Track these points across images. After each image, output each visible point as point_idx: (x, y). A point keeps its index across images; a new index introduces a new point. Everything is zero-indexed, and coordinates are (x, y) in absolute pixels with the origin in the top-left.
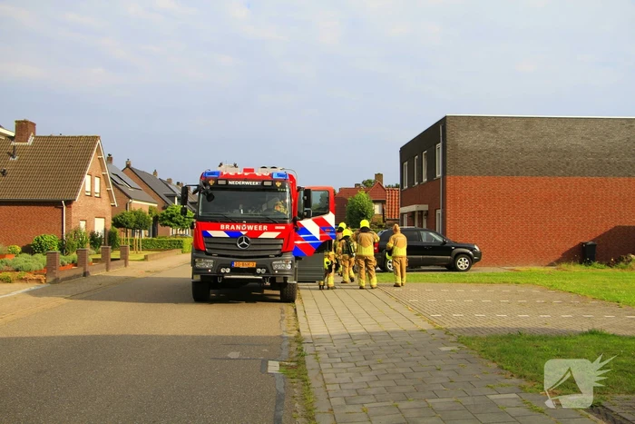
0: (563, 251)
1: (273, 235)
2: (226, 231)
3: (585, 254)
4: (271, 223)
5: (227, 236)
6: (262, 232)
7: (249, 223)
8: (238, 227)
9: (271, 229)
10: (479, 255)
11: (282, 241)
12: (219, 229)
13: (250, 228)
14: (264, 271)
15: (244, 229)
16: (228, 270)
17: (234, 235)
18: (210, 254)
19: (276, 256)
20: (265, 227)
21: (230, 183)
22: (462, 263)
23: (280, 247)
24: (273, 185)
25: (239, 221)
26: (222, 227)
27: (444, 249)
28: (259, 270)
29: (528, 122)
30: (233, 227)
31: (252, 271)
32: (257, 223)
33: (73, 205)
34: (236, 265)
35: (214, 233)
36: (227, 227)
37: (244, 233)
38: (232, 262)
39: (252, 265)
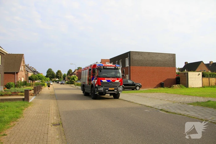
0: (157, 85)
1: (118, 81)
2: (107, 80)
3: (161, 85)
4: (118, 78)
5: (107, 81)
6: (116, 80)
7: (112, 78)
8: (110, 79)
9: (118, 80)
10: (141, 86)
11: (120, 83)
12: (105, 80)
13: (113, 79)
14: (116, 91)
15: (111, 79)
16: (108, 91)
17: (109, 81)
18: (102, 86)
19: (119, 86)
20: (116, 79)
21: (107, 67)
22: (138, 88)
23: (120, 84)
24: (118, 68)
25: (110, 77)
26: (106, 79)
27: (133, 85)
28: (115, 90)
29: (149, 53)
30: (108, 79)
31: (113, 91)
32: (114, 78)
33: (19, 73)
34: (109, 89)
35: (103, 81)
36: (107, 79)
37: (111, 81)
38: (108, 88)
39: (113, 89)
